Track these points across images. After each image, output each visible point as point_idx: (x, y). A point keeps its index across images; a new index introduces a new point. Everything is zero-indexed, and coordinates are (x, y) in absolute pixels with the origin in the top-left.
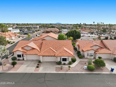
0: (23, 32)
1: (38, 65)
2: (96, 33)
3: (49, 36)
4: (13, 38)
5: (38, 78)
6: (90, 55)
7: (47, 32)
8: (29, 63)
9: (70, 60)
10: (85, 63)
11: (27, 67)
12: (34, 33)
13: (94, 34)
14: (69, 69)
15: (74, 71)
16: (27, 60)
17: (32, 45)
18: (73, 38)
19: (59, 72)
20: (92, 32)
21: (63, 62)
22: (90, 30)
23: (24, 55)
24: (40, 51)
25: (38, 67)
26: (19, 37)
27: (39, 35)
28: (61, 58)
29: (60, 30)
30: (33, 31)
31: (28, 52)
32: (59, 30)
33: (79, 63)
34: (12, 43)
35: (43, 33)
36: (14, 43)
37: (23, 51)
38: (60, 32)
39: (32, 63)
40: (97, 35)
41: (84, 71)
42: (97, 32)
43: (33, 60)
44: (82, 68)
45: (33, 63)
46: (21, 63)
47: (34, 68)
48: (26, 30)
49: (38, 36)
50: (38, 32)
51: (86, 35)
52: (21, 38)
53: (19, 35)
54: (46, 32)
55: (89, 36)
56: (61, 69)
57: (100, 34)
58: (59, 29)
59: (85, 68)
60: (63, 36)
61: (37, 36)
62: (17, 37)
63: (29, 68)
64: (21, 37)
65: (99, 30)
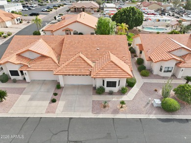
0: (30, 9)
1: (55, 94)
2: (170, 12)
3: (78, 22)
4: (9, 24)
5: (54, 134)
6: (166, 70)
7: (75, 9)
8: (37, 88)
9: (123, 83)
10: (156, 91)
11: (31, 99)
12: (51, 12)
13: (166, 14)
14: (122, 107)
15: (132, 112)
16: (33, 82)
17: (41, 46)
18: (127, 26)
19: (101, 116)
20: (163, 8)
21: (107, 89)
22: (159, 4)
23: (24, 72)
24: (57, 62)
25: (54, 101)
26: (21, 22)
27: (60, 18)
28: (104, 81)
29: (102, 6)
30: (48, 8)
31: (32, 66)
32: (98, 6)
33: (142, 89)
34: (5, 37)
35: (68, 11)
36: (9, 35)
37: (19, 62)
38: (100, 10)
39: (42, 90)
40: (173, 16)
41: (154, 112)
42: (172, 9)
43: (44, 82)
44: (148, 103)
45: (44, 88)
46: (19, 89)
47: (46, 103)
48: (35, 5)
49: (57, 18)
50: (58, 8)
51: (152, 17)
52: (25, 24)
53: (19, 17)
54: (73, 10)
55: (159, 21)
56: (105, 107)
57: (179, 14)
58: (99, 4)
59: (155, 105)
60: (109, 22)
61: (55, 18)
62: (16, 22)
63: (35, 103)
64: (24, 22)
65: (176, 5)
